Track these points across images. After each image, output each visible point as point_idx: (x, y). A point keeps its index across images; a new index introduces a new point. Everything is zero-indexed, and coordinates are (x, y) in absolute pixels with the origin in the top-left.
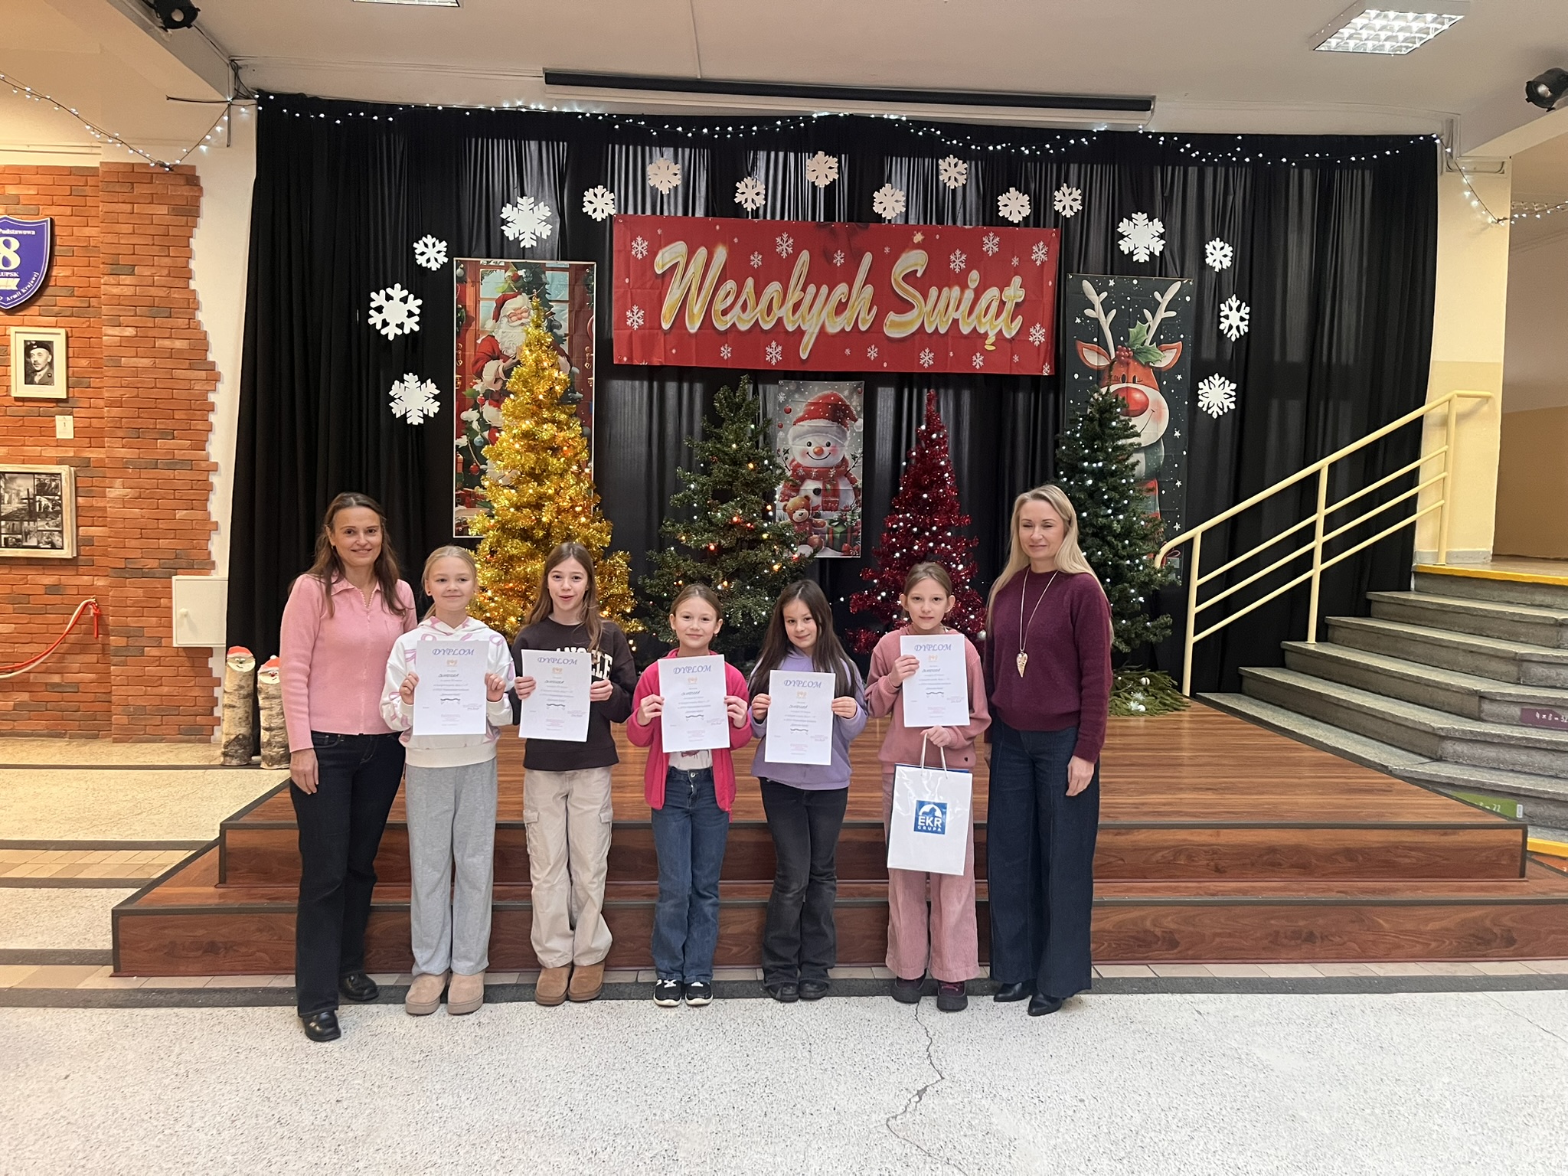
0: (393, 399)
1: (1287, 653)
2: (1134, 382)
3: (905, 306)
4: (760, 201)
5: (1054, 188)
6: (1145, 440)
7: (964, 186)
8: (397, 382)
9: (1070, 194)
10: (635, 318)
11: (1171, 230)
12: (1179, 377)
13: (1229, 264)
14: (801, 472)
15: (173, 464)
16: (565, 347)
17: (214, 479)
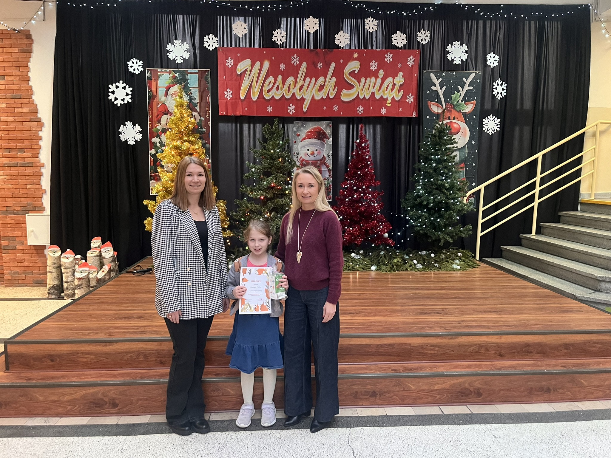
0: (121, 133)
1: (522, 239)
2: (454, 119)
3: (350, 87)
4: (284, 40)
5: (417, 31)
6: (460, 145)
7: (376, 31)
8: (122, 125)
9: (425, 34)
10: (228, 94)
11: (471, 48)
12: (474, 117)
13: (497, 64)
14: (304, 163)
15: (25, 164)
16: (197, 108)
17: (43, 170)
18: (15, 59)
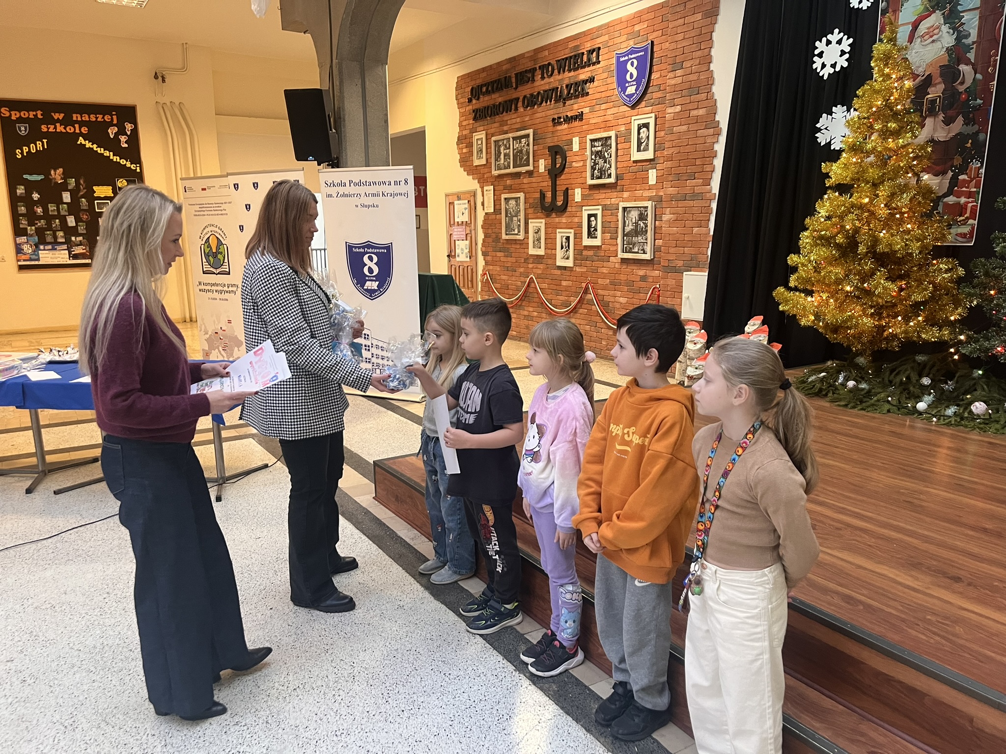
0: (819, 130)
8: (824, 115)
15: (694, 196)
16: (971, 56)
17: (713, 205)
18: (697, 32)
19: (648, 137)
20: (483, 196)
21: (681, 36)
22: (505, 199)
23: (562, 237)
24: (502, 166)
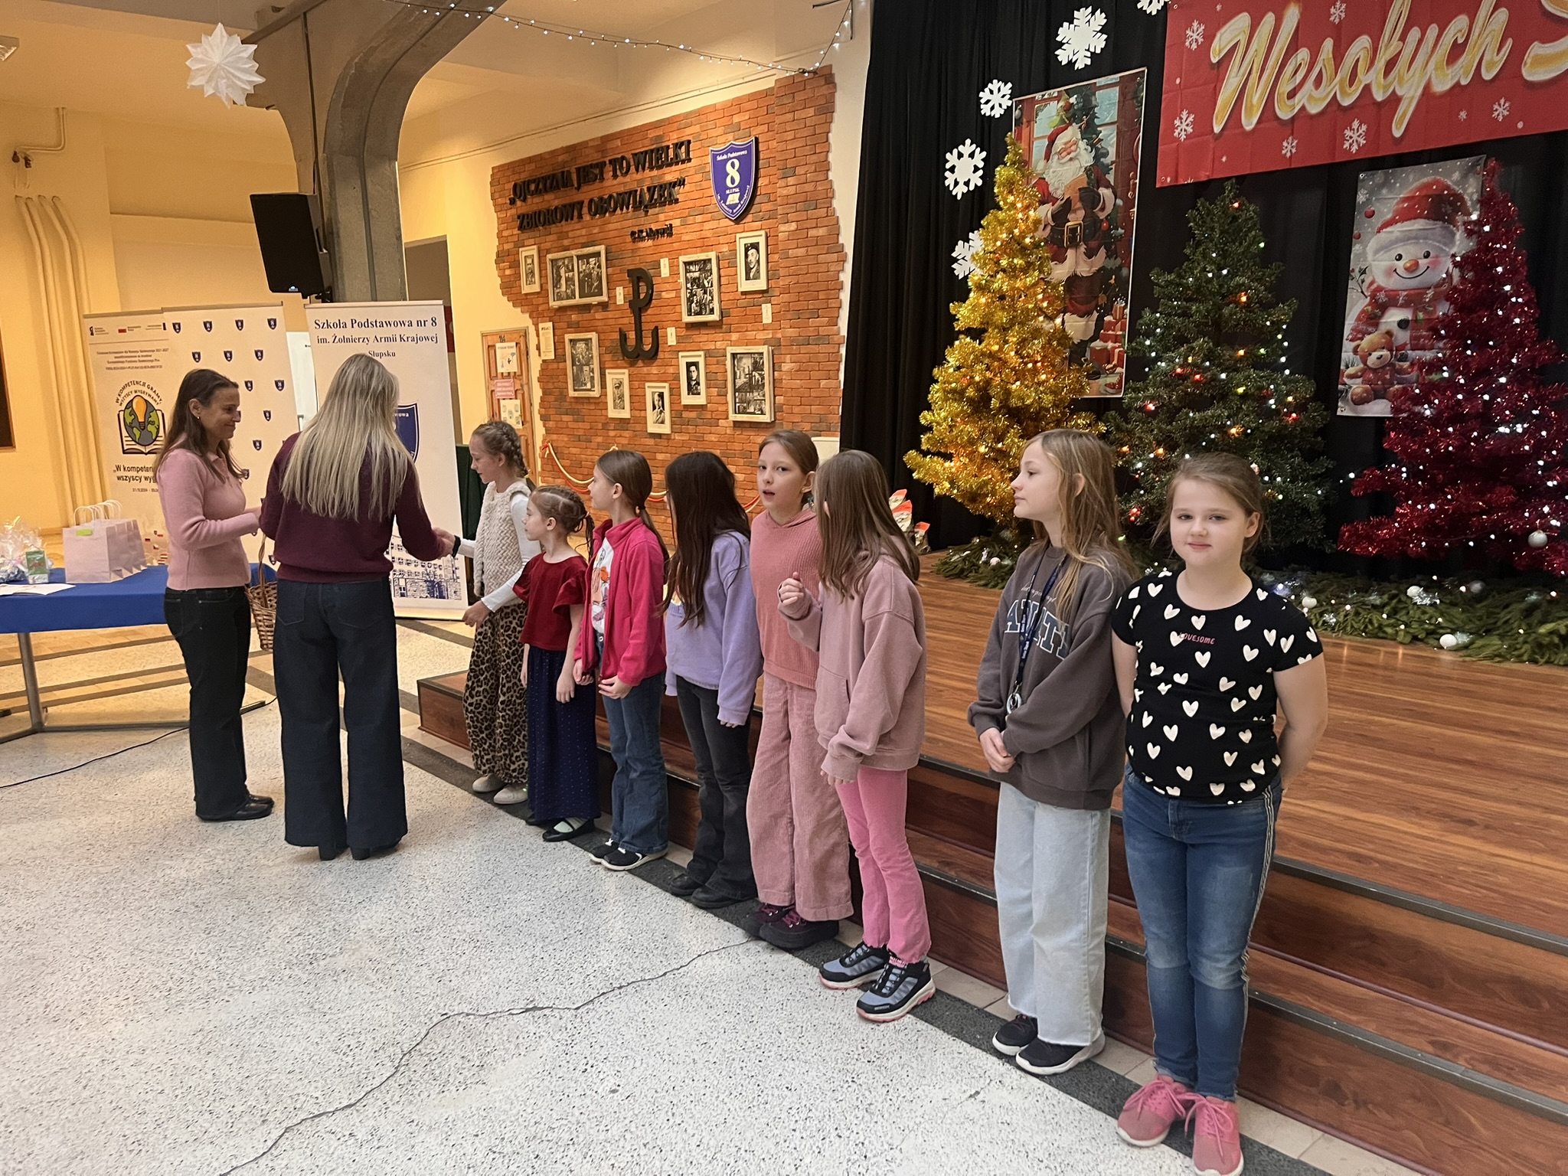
0: (956, 260)
8: (960, 243)
10: (1183, 126)
14: (1382, 296)
15: (818, 339)
16: (1111, 177)
17: (842, 350)
18: (810, 131)
19: (758, 261)
20: (538, 336)
21: (790, 135)
22: (571, 341)
23: (653, 393)
24: (564, 295)
